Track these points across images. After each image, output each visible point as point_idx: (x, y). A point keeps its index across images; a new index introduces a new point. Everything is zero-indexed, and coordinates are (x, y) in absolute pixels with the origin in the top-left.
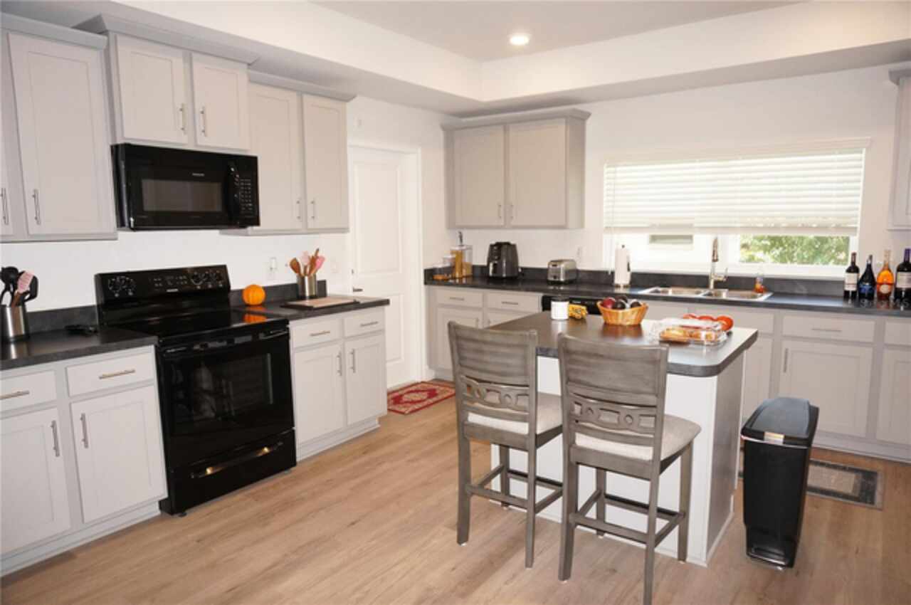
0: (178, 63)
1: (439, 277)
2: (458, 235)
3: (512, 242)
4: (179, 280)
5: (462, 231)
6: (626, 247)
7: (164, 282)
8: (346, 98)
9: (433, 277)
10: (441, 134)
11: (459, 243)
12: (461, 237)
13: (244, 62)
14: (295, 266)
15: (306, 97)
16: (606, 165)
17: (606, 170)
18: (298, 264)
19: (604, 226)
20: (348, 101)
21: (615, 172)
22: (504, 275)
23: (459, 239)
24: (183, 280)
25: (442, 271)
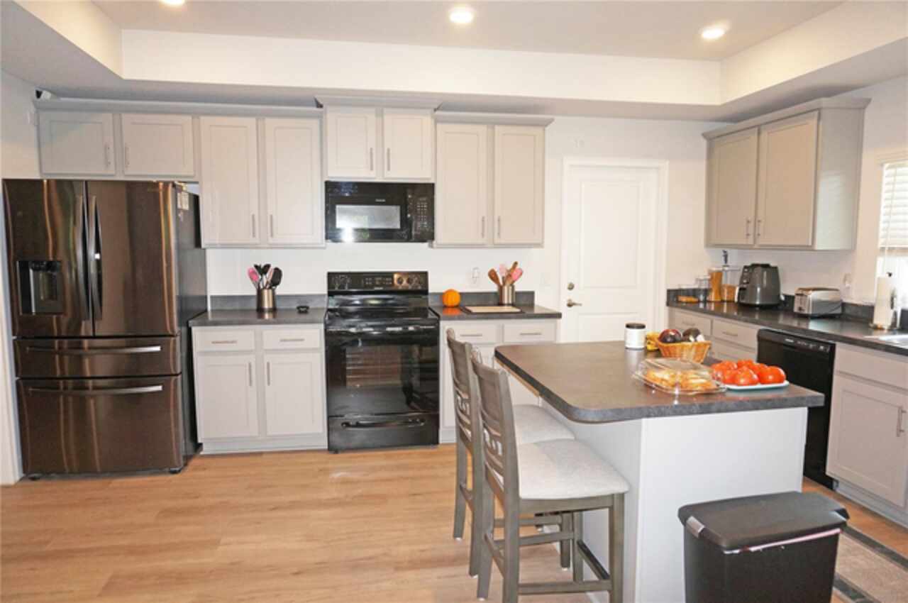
0: (372, 118)
1: (684, 299)
2: (723, 254)
3: (772, 264)
4: (386, 281)
5: (729, 251)
6: (893, 276)
7: (374, 281)
8: (544, 124)
9: (677, 298)
10: (704, 143)
11: (723, 263)
12: (726, 257)
13: (428, 108)
14: (493, 276)
15: (497, 128)
16: (887, 165)
17: (886, 172)
18: (495, 274)
19: (880, 246)
20: (546, 126)
21: (895, 175)
22: (758, 303)
23: (723, 258)
24: (389, 282)
25: (694, 293)
